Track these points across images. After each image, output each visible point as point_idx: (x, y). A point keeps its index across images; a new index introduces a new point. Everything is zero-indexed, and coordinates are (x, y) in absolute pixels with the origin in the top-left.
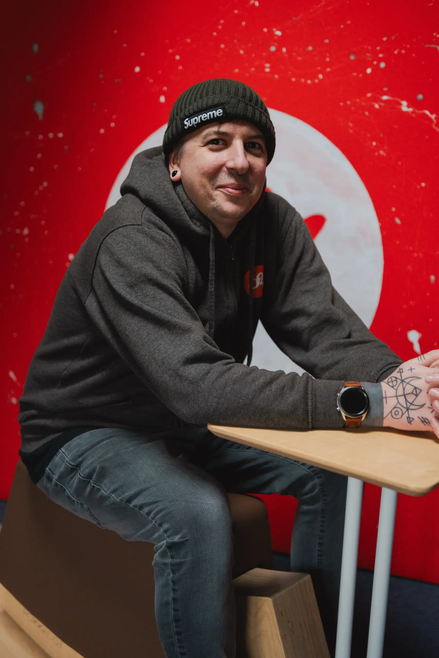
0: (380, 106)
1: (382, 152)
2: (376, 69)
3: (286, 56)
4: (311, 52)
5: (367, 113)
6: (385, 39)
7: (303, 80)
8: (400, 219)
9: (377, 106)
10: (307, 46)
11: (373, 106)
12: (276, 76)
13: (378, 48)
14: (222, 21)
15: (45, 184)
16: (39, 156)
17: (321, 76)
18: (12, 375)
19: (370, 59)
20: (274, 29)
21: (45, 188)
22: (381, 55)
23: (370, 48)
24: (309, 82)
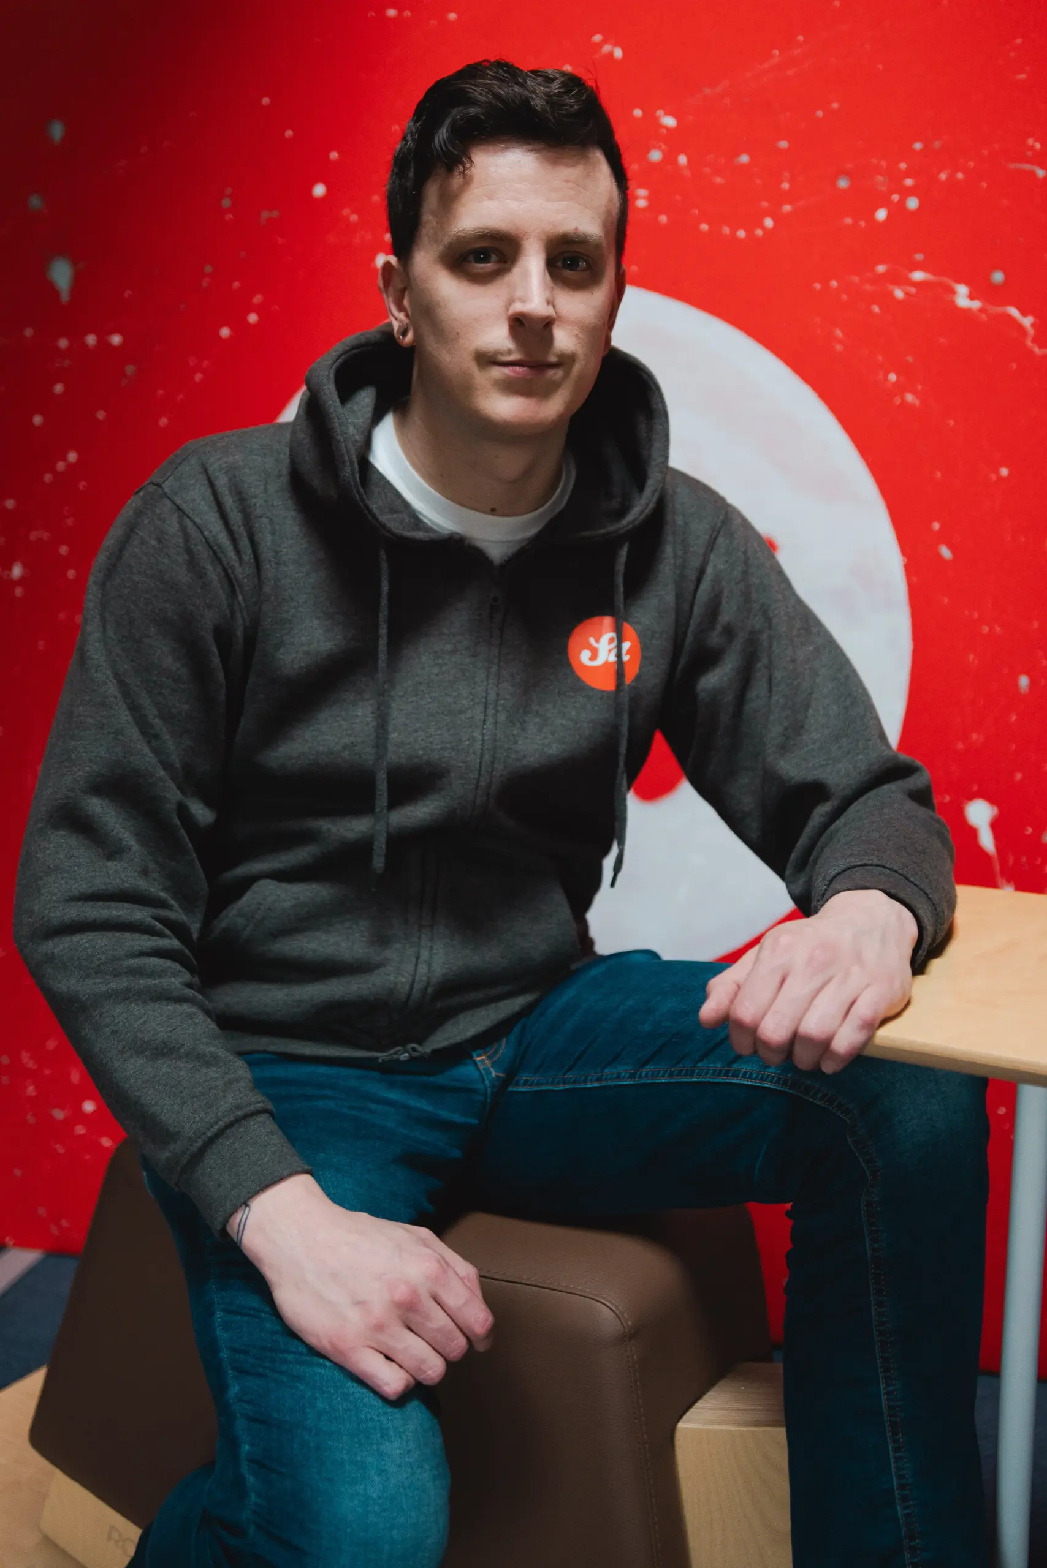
0: (907, 294)
1: (909, 398)
2: (898, 211)
3: (687, 173)
4: (747, 166)
5: (876, 309)
6: (918, 146)
7: (726, 230)
8: (951, 547)
9: (899, 294)
10: (738, 155)
11: (891, 295)
12: (663, 219)
13: (903, 166)
15: (72, 457)
16: (59, 388)
17: (769, 223)
19: (884, 189)
20: (660, 113)
21: (70, 466)
22: (909, 182)
23: (884, 164)
24: (741, 234)
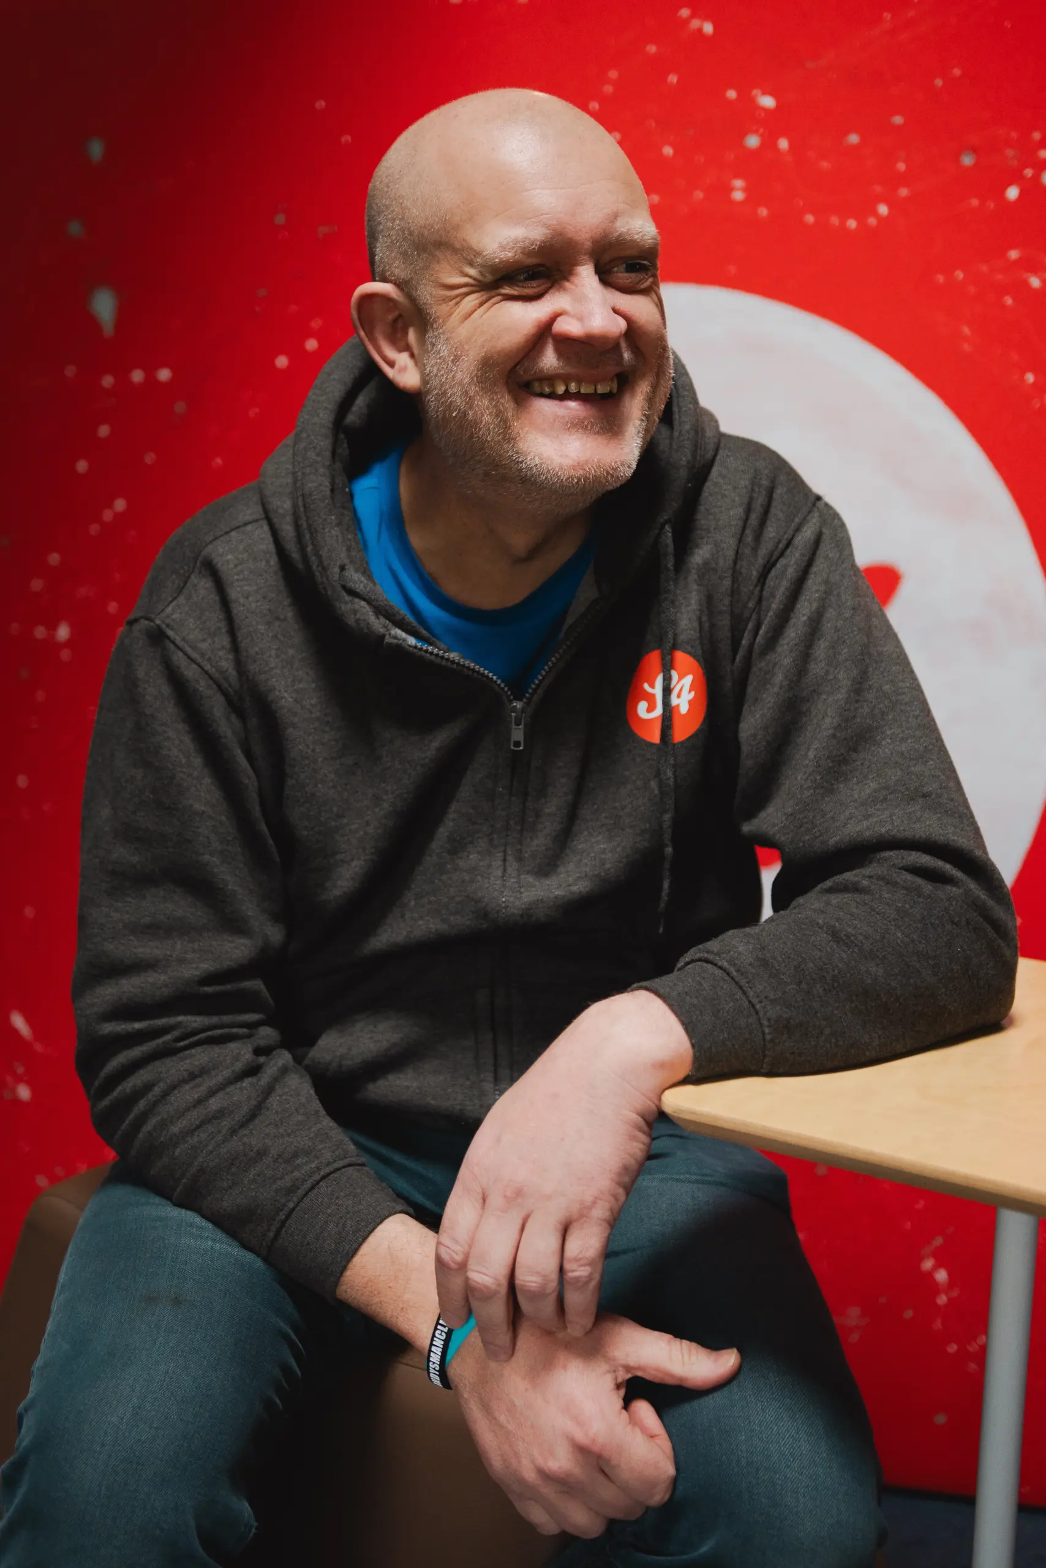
0: (1042, 281)
2: (1032, 188)
3: (790, 158)
4: (856, 147)
5: (1009, 301)
7: (835, 220)
9: (1035, 282)
10: (845, 134)
11: (1026, 284)
12: (763, 212)
13: (1037, 135)
14: (613, 74)
15: (120, 505)
16: (104, 431)
17: (883, 209)
18: (18, 1021)
19: (1015, 163)
20: (756, 92)
21: (118, 516)
22: (1043, 154)
23: (1014, 135)
24: (852, 224)
